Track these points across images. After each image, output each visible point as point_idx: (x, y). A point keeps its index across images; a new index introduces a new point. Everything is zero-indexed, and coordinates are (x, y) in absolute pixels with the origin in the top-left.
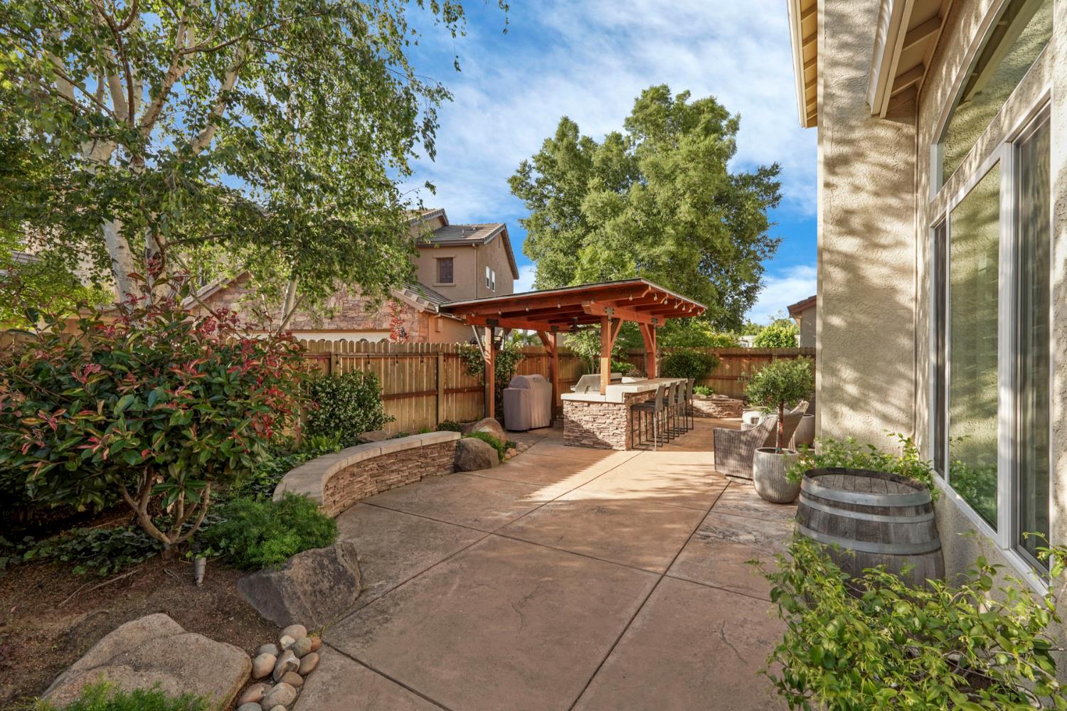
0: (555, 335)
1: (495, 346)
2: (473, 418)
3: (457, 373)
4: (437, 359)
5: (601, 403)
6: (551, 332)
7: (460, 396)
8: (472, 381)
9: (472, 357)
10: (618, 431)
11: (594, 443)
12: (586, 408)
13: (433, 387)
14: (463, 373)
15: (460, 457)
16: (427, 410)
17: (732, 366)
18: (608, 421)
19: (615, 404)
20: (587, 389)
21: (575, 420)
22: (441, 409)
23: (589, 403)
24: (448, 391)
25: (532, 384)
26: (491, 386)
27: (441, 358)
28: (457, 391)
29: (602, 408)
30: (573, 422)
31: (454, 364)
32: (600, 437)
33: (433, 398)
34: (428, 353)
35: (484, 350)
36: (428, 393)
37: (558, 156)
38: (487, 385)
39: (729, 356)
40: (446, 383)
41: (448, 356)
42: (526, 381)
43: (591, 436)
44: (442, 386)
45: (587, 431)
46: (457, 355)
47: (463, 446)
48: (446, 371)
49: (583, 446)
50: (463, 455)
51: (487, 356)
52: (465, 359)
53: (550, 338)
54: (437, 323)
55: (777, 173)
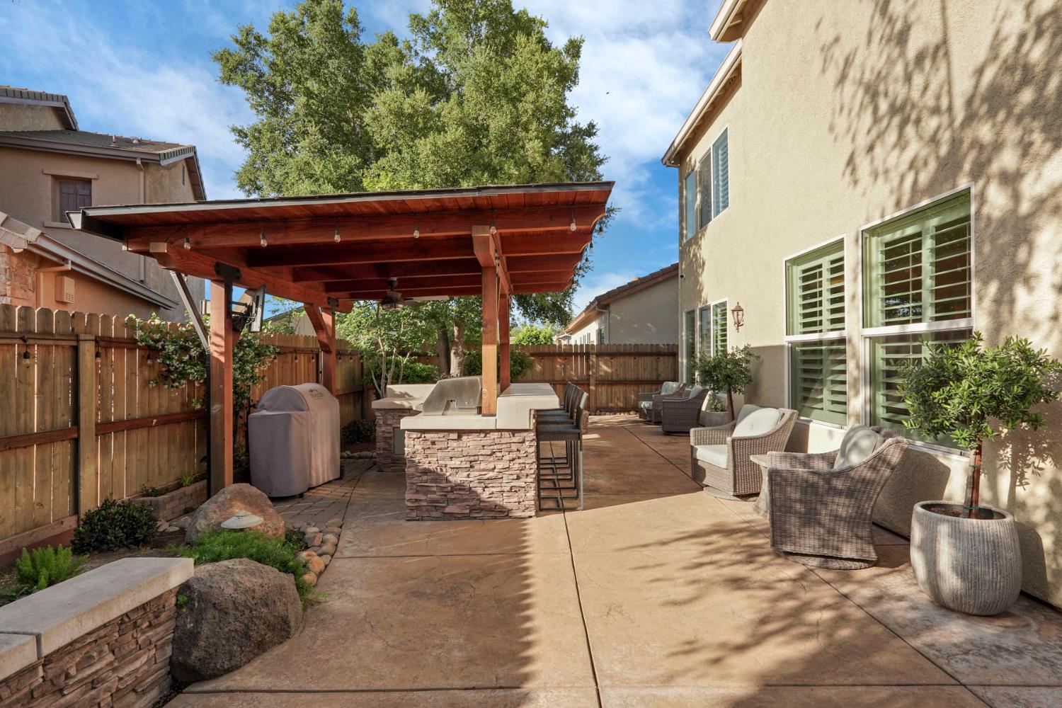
0: (333, 314)
1: (236, 323)
2: (170, 481)
3: (131, 386)
4: (76, 349)
5: (486, 432)
6: (326, 310)
7: (140, 435)
8: (169, 399)
9: (171, 348)
10: (521, 483)
11: (472, 509)
12: (455, 444)
13: (64, 419)
14: (146, 383)
15: (194, 636)
16: (43, 482)
17: (543, 367)
18: (500, 465)
19: (514, 432)
20: (447, 407)
21: (433, 467)
22: (87, 473)
23: (461, 433)
24: (105, 429)
25: (310, 401)
26: (223, 409)
27: (87, 350)
28: (131, 425)
29: (487, 441)
30: (426, 472)
31: (123, 364)
32: (485, 496)
33: (61, 451)
34: (46, 334)
35: (205, 330)
36: (46, 438)
37: (314, 32)
38: (215, 408)
39: (541, 355)
40: (103, 408)
41: (104, 344)
42: (299, 395)
43: (465, 495)
44: (89, 416)
45: (459, 487)
46: (131, 344)
47: (203, 598)
48: (101, 380)
49: (451, 517)
50: (205, 630)
51: (215, 346)
52: (151, 351)
53: (327, 318)
54: (59, 288)
55: (594, 134)
